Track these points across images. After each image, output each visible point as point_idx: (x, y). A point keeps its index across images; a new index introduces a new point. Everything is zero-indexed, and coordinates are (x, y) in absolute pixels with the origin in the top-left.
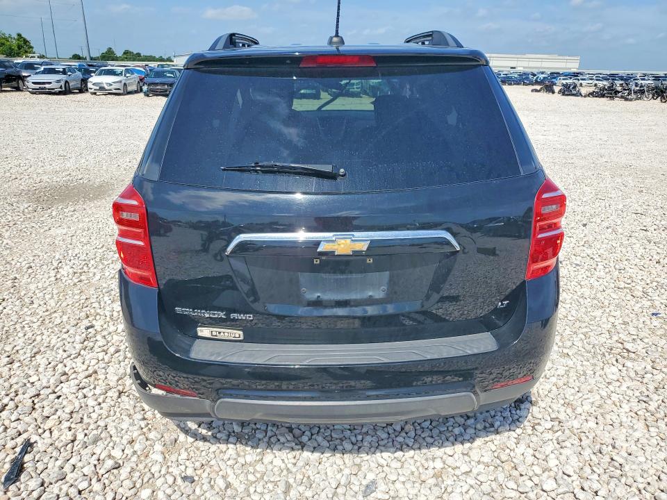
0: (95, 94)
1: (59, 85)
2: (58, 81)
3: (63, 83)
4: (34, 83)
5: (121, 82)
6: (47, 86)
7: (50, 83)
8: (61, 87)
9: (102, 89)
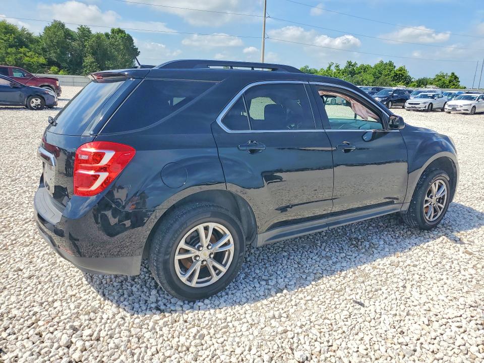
0: (449, 113)
1: (425, 105)
2: (425, 103)
3: (427, 105)
4: (410, 104)
5: (471, 104)
6: (416, 106)
7: (419, 104)
8: (425, 107)
9: (454, 109)
